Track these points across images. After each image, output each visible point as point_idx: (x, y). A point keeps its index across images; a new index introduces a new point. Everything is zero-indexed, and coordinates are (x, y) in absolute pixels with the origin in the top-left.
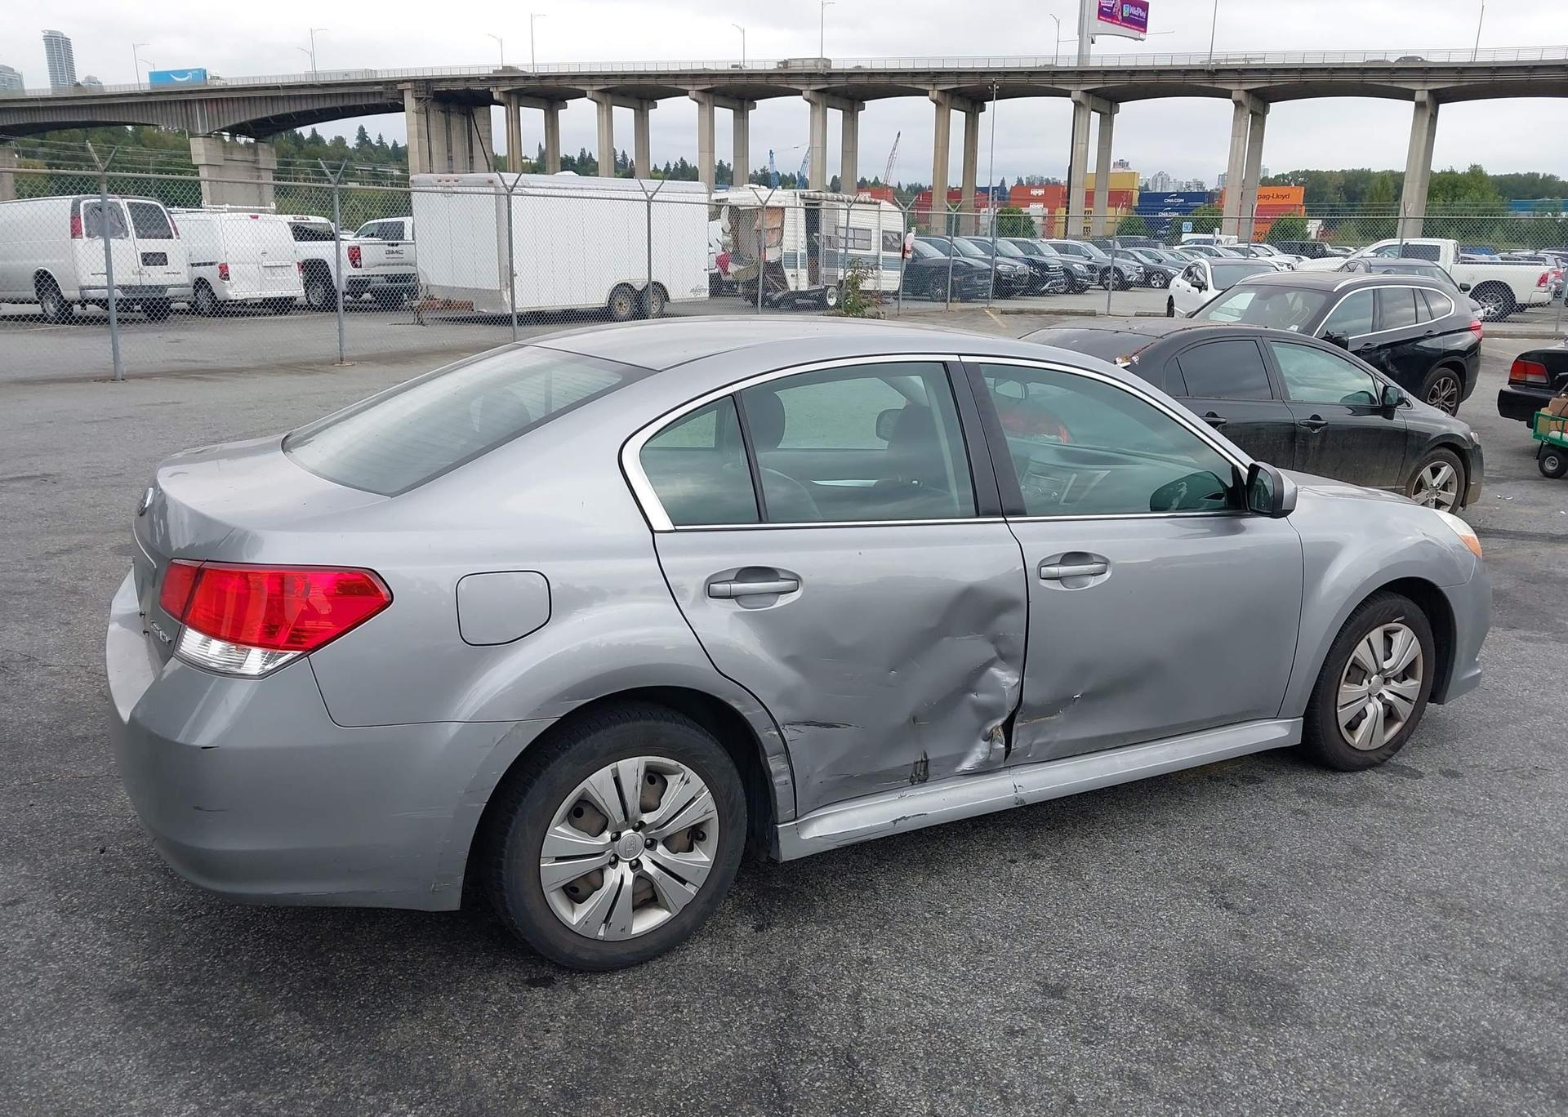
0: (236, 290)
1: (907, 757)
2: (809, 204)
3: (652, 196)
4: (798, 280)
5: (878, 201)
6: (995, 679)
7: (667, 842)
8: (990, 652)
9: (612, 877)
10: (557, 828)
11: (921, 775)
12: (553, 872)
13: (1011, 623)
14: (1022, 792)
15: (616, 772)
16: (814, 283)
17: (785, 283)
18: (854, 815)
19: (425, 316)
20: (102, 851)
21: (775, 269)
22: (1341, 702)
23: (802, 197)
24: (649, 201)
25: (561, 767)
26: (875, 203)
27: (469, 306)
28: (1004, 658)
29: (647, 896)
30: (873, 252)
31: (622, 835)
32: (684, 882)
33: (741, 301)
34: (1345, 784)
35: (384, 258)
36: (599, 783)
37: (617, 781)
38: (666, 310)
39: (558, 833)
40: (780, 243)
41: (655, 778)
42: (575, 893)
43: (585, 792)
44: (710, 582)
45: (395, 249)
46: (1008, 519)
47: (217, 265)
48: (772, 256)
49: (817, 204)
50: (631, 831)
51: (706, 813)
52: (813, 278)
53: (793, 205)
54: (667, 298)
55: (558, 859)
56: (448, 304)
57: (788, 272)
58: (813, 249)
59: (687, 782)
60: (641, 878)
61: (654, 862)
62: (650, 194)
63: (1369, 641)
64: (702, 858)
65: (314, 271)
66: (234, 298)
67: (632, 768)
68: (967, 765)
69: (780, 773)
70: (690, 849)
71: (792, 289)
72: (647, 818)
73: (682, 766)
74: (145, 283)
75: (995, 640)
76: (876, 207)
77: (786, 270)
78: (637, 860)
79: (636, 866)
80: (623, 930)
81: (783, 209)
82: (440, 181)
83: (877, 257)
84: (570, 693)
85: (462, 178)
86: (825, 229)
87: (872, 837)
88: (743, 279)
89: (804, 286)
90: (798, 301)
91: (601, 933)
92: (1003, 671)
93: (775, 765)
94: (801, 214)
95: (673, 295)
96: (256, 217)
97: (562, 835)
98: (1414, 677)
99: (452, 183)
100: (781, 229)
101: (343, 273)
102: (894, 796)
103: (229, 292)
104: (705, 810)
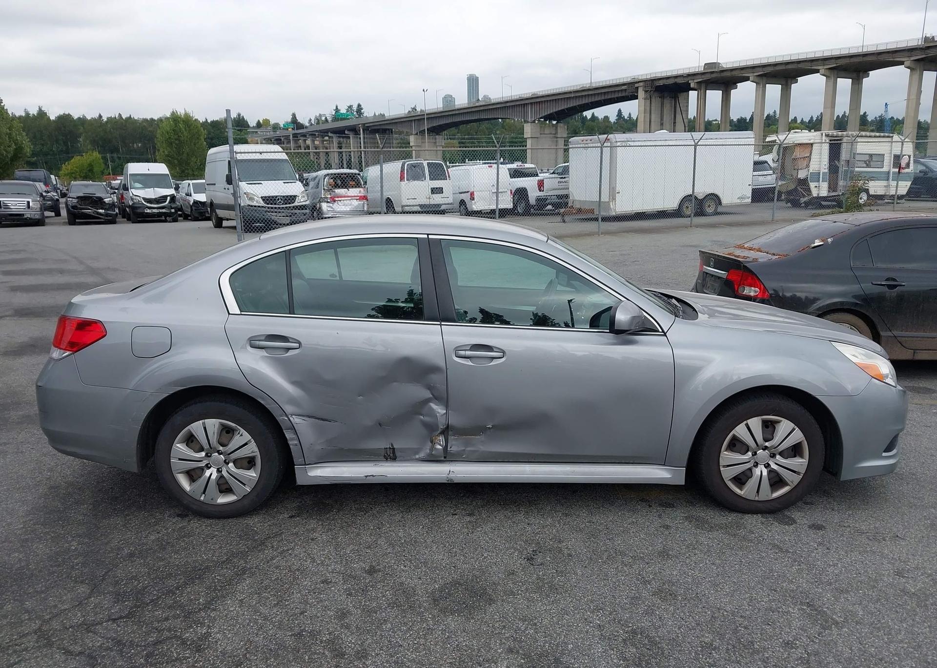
0: (476, 206)
1: (381, 444)
2: (835, 140)
3: (698, 142)
4: (820, 189)
5: (891, 135)
6: (432, 409)
7: (234, 462)
8: (428, 394)
9: (206, 473)
10: (177, 445)
11: (391, 455)
12: (178, 465)
13: (435, 378)
14: (452, 475)
15: (204, 424)
16: (834, 191)
17: (810, 191)
18: (345, 469)
19: (567, 218)
21: (804, 182)
22: (722, 463)
23: (827, 136)
24: (696, 145)
25: (177, 418)
26: (888, 137)
27: (592, 211)
28: (437, 398)
29: (224, 488)
30: (885, 169)
31: (212, 455)
33: (783, 204)
35: (556, 185)
36: (195, 429)
37: (205, 429)
38: (720, 209)
39: (177, 447)
40: (808, 166)
43: (190, 431)
44: (251, 339)
45: (563, 180)
46: (442, 323)
47: (469, 193)
48: (802, 175)
49: (840, 140)
50: (217, 454)
51: (252, 452)
52: (832, 187)
53: (819, 141)
54: (720, 203)
55: (180, 459)
56: (580, 211)
57: (812, 185)
58: (833, 169)
59: (241, 435)
60: (221, 477)
61: (227, 471)
62: (696, 141)
63: (746, 426)
64: (253, 474)
65: (520, 194)
66: (476, 210)
67: (212, 424)
68: (417, 456)
69: (292, 439)
70: (249, 469)
71: (815, 195)
72: (223, 449)
73: (239, 427)
74: (432, 203)
75: (430, 388)
76: (889, 139)
77: (810, 183)
78: (219, 468)
79: (219, 471)
80: (212, 499)
81: (812, 144)
82: (583, 141)
83: (889, 173)
84: (175, 383)
85: (593, 139)
86: (844, 155)
87: (352, 482)
88: (784, 190)
89: (824, 193)
90: (824, 203)
91: (202, 498)
92: (437, 405)
93: (289, 435)
94: (826, 148)
95: (725, 201)
96: (491, 166)
97: (181, 448)
98: (799, 456)
99: (589, 141)
100: (809, 157)
101: (534, 195)
102: (372, 464)
103: (474, 206)
104: (251, 450)
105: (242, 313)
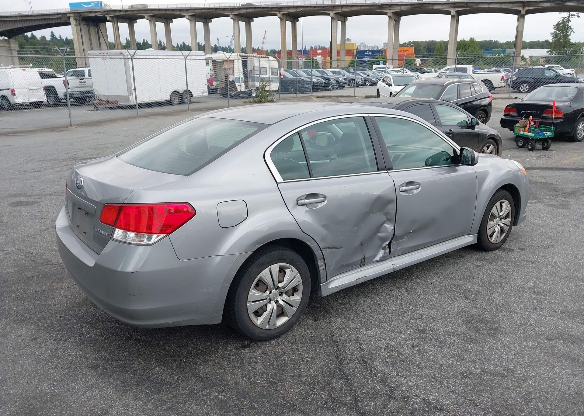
0: (18, 99)
1: (359, 257)
2: (244, 58)
3: (187, 57)
4: (241, 87)
5: (268, 56)
6: (386, 228)
7: (286, 293)
8: (384, 218)
9: (269, 307)
10: (252, 291)
11: (363, 263)
12: (252, 307)
13: (391, 208)
14: (395, 266)
15: (270, 269)
16: (247, 88)
17: (236, 88)
18: (344, 279)
19: (99, 107)
20: (61, 317)
22: (488, 227)
23: (240, 56)
24: (185, 59)
25: (253, 269)
26: (267, 57)
27: (116, 102)
28: (389, 220)
29: (281, 313)
30: (268, 76)
31: (272, 291)
32: (292, 306)
33: (219, 96)
34: (490, 255)
35: (78, 85)
36: (265, 274)
37: (271, 272)
38: (192, 100)
40: (233, 73)
41: (282, 271)
42: (258, 314)
43: (261, 277)
44: (297, 200)
45: (82, 81)
46: (388, 171)
47: (10, 90)
49: (246, 58)
50: (275, 290)
51: (299, 282)
52: (247, 86)
53: (237, 59)
54: (192, 96)
55: (253, 302)
56: (108, 102)
57: (237, 84)
58: (246, 76)
59: (293, 271)
60: (279, 306)
61: (283, 300)
62: (186, 56)
63: (496, 206)
64: (298, 297)
65: (50, 91)
66: (18, 102)
67: (275, 268)
68: (377, 258)
69: (322, 266)
70: (293, 295)
71: (239, 91)
72: (280, 285)
73: (291, 266)
75: (386, 214)
76: (268, 59)
77: (236, 84)
78: (277, 300)
79: (277, 302)
80: (274, 325)
81: (233, 60)
82: (100, 53)
83: (269, 78)
84: (257, 242)
85: (109, 52)
86: (249, 68)
87: (350, 286)
88: (219, 87)
89: (243, 89)
90: (241, 95)
91: (267, 327)
92: (388, 225)
93: (320, 263)
94: (241, 62)
95: (194, 94)
96: (25, 70)
97: (254, 293)
98: (509, 218)
99: (105, 54)
100: (233, 68)
101: (61, 91)
102: (355, 271)
103: (16, 100)
104: (298, 281)
105: (285, 181)
